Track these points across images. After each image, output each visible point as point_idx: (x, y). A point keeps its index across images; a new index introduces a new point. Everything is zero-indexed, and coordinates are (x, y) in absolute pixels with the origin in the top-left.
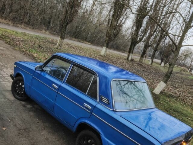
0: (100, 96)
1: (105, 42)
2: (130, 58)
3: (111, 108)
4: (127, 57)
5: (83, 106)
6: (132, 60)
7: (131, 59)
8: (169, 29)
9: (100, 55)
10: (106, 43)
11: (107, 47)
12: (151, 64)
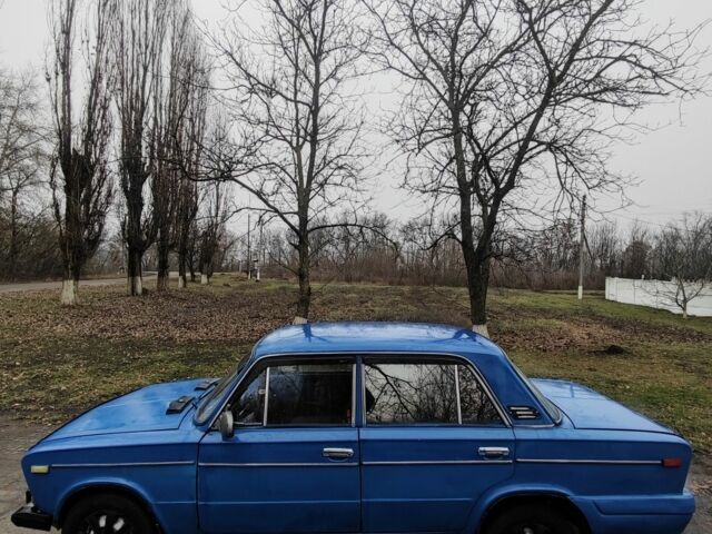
0: (508, 409)
1: (66, 267)
2: (139, 289)
3: (549, 423)
4: (130, 288)
5: (481, 458)
6: (145, 291)
7: (143, 289)
8: (197, 199)
9: (64, 306)
10: (72, 269)
11: (77, 279)
12: (185, 286)
